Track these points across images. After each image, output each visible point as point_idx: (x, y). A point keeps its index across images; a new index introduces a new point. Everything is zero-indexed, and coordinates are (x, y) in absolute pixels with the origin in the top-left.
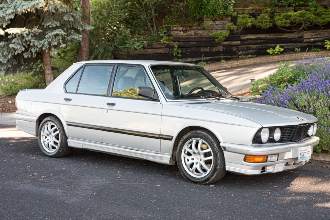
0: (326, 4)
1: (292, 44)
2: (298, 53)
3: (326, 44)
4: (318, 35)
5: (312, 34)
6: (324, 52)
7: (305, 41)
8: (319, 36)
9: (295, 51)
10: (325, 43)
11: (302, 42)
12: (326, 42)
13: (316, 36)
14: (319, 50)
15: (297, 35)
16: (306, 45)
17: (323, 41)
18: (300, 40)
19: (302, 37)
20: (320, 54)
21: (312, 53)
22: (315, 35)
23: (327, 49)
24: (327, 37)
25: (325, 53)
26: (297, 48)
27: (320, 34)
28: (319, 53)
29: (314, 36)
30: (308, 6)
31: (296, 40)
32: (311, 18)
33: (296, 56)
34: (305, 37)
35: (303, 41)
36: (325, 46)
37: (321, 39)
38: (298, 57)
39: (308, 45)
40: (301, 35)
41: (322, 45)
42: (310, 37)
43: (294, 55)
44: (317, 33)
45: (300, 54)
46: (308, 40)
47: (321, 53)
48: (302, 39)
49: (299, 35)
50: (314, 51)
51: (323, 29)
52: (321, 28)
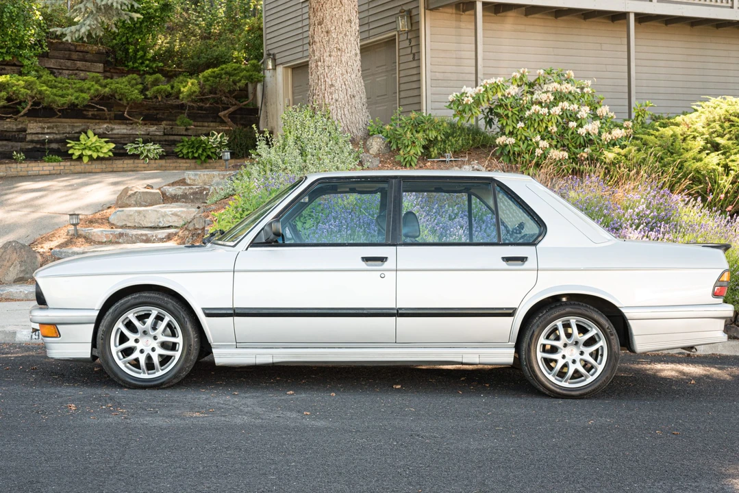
0: (52, 66)
1: (5, 143)
2: (21, 163)
3: (71, 147)
4: (53, 128)
5: (44, 126)
6: (69, 163)
7: (29, 138)
8: (55, 130)
9: (13, 159)
10: (69, 145)
11: (23, 140)
12: (70, 143)
13: (49, 131)
14: (60, 159)
15: (16, 125)
16: (30, 147)
17: (63, 142)
18: (21, 136)
19: (25, 130)
20: (62, 168)
21: (47, 164)
22: (48, 128)
23: (74, 157)
24: (69, 133)
25: (71, 165)
26: (17, 152)
27: (56, 126)
28: (60, 166)
29: (46, 131)
30: (22, 66)
31: (12, 136)
32: (47, 92)
33: (19, 169)
34: (29, 131)
35: (26, 138)
36: (70, 152)
37: (58, 136)
38: (21, 171)
39: (35, 147)
40: (24, 127)
41: (59, 149)
42: (39, 130)
43: (14, 165)
44: (51, 125)
45: (26, 165)
46: (35, 138)
47: (64, 166)
48: (24, 133)
49: (20, 127)
50: (50, 161)
51: (60, 117)
52: (57, 114)
